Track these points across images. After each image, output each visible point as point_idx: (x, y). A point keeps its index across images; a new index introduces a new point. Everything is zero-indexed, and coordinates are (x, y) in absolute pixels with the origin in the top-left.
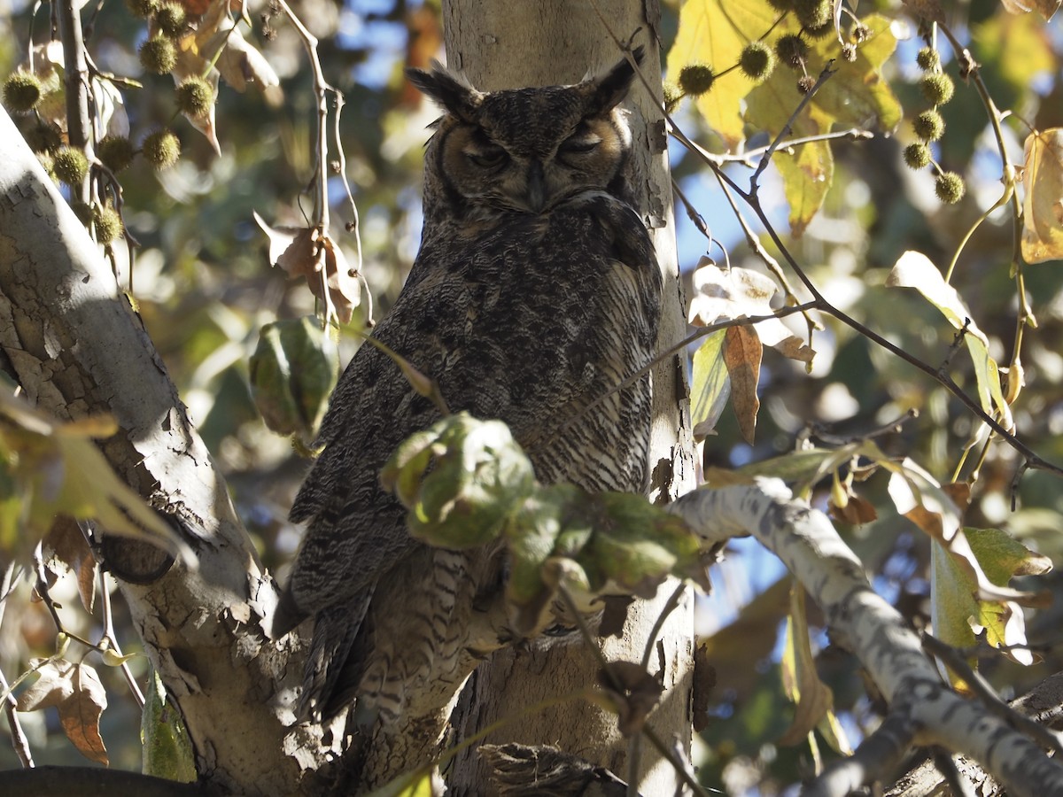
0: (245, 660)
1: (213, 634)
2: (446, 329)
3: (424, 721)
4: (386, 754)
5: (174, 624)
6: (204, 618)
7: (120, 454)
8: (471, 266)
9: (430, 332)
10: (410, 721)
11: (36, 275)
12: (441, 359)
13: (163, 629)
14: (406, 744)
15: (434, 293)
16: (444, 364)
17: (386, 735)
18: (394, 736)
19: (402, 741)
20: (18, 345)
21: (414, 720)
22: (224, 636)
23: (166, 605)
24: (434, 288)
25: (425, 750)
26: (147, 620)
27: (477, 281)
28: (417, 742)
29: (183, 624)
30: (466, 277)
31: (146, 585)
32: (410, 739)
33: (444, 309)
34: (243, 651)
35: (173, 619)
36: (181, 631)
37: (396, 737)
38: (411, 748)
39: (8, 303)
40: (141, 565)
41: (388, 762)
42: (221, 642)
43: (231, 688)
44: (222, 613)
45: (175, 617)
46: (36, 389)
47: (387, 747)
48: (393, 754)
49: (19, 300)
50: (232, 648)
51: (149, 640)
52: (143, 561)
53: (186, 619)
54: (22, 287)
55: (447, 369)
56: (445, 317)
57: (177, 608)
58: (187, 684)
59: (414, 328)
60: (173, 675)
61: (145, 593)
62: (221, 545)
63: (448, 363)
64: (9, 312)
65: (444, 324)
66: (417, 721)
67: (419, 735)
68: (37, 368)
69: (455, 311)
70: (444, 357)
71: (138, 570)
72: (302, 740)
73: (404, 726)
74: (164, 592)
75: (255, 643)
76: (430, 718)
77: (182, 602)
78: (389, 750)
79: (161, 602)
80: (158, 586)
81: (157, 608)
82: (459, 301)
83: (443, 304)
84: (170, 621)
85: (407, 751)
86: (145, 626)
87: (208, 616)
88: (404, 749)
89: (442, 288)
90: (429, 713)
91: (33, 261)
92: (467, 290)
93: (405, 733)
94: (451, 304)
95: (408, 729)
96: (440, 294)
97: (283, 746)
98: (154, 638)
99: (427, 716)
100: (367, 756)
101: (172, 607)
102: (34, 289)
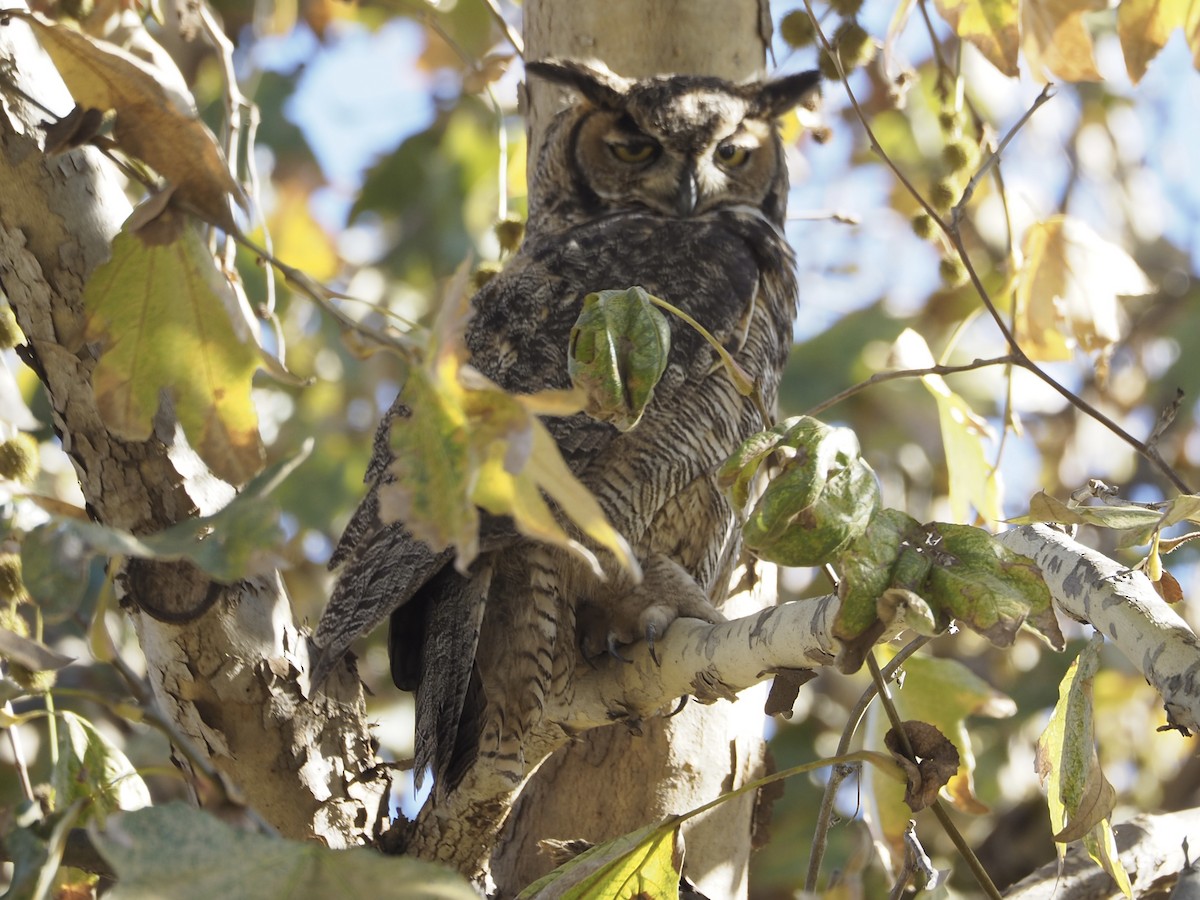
0: (278, 721)
1: (246, 687)
2: (516, 326)
3: (486, 805)
4: (434, 841)
5: (204, 673)
6: (238, 669)
7: (156, 474)
8: (559, 256)
9: (498, 329)
10: (471, 804)
11: (84, 260)
12: (497, 361)
13: (191, 677)
14: (461, 831)
15: (512, 283)
16: (499, 367)
17: (438, 818)
18: (448, 820)
19: (456, 827)
20: (52, 338)
21: (475, 804)
22: (258, 693)
23: (199, 651)
24: (512, 277)
25: (481, 840)
26: (172, 667)
27: (561, 275)
28: (474, 829)
29: (215, 674)
30: (550, 268)
31: (179, 625)
32: (467, 825)
33: (519, 302)
34: (276, 710)
35: (203, 668)
36: (212, 682)
37: (451, 822)
38: (466, 835)
39: (48, 289)
40: (175, 602)
41: (437, 849)
42: (254, 699)
43: (258, 752)
44: (258, 666)
45: (206, 666)
46: (66, 392)
47: (437, 832)
48: (443, 842)
49: (62, 287)
50: (265, 706)
51: (169, 689)
52: (178, 597)
53: (219, 668)
54: (66, 274)
55: (500, 371)
56: (517, 312)
57: (211, 655)
58: (207, 743)
59: (481, 325)
60: (191, 733)
61: (176, 634)
62: (262, 588)
63: (503, 365)
64: (47, 301)
65: (513, 320)
66: (480, 805)
67: (479, 822)
68: (72, 368)
69: (531, 305)
70: (500, 360)
71: (172, 607)
72: (334, 818)
73: (462, 810)
74: (200, 635)
75: (290, 703)
76: (495, 803)
77: (217, 649)
78: (439, 837)
79: (193, 645)
80: (193, 627)
81: (186, 652)
82: (537, 295)
83: (518, 296)
84: (200, 669)
85: (460, 839)
86: (168, 674)
87: (242, 667)
88: (457, 836)
89: (521, 278)
90: (494, 796)
91: (82, 244)
92: (548, 284)
93: (462, 817)
94: (528, 297)
95: (466, 814)
96: (517, 283)
97: (312, 823)
98: (176, 687)
99: (491, 801)
100: (410, 842)
101: (204, 653)
102: (80, 277)
